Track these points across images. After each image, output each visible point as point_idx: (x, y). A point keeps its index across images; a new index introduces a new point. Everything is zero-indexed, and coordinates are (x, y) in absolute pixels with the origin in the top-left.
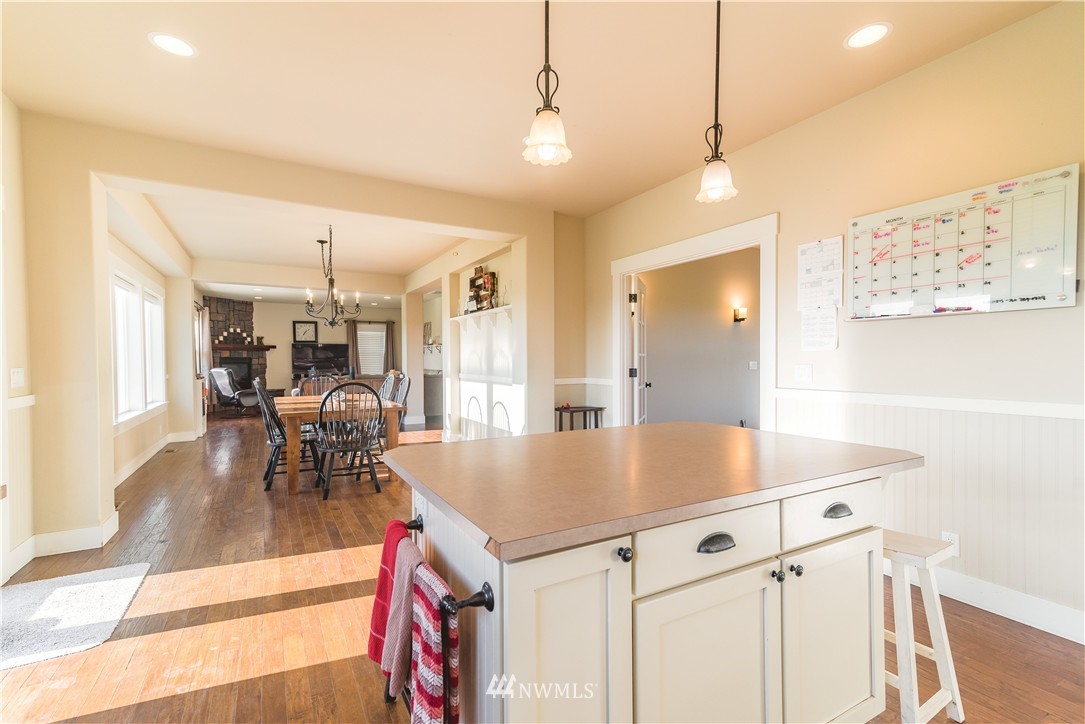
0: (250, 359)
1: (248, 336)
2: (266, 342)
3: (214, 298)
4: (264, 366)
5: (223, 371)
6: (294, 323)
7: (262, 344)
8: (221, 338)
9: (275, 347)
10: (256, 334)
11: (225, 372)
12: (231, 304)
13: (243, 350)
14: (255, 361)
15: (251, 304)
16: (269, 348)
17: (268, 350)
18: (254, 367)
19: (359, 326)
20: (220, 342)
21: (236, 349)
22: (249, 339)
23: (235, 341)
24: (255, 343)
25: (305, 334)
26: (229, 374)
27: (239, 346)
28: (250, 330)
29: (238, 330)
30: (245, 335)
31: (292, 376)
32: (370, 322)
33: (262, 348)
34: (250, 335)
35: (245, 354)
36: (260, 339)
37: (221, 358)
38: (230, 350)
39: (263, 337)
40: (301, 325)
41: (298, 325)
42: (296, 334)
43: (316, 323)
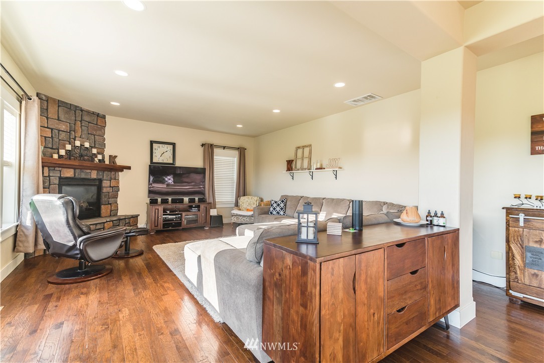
0: (100, 181)
1: (99, 153)
2: (119, 162)
3: (54, 100)
4: (116, 189)
5: (54, 199)
6: (152, 143)
7: (114, 163)
8: (62, 152)
9: (129, 168)
10: (108, 152)
11: (59, 203)
12: (78, 113)
13: (92, 168)
14: (106, 183)
15: (104, 117)
16: (122, 168)
17: (122, 171)
18: (105, 190)
19: (216, 150)
20: (60, 157)
21: (82, 168)
22: (100, 157)
23: (82, 158)
24: (107, 162)
25: (163, 156)
26: (67, 204)
27: (88, 164)
28: (102, 148)
29: (87, 145)
30: (94, 151)
31: (148, 201)
32: (224, 148)
33: (115, 168)
34: (102, 154)
35: (94, 175)
36: (112, 158)
38: (74, 168)
39: (116, 157)
40: (159, 145)
41: (155, 145)
42: (154, 155)
43: (174, 145)
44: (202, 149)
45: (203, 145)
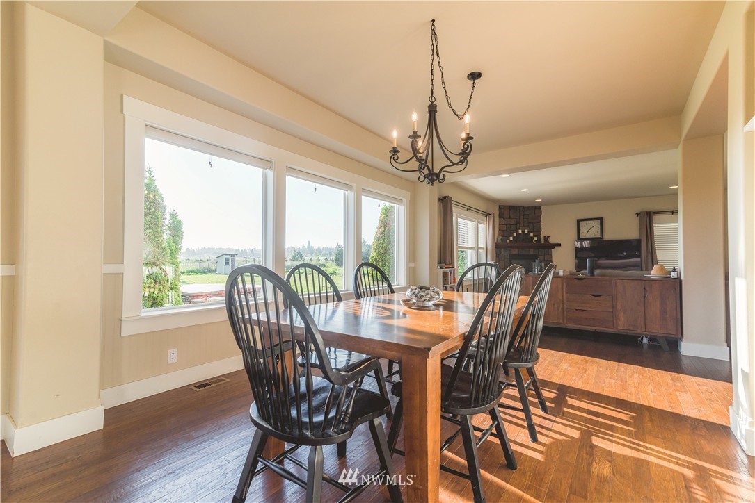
0: (536, 256)
1: (535, 236)
2: (552, 241)
3: (507, 206)
6: (579, 220)
7: (549, 242)
8: (511, 238)
9: (559, 245)
10: (543, 234)
12: (521, 210)
13: (530, 247)
14: (541, 258)
15: (540, 208)
17: (554, 247)
19: (655, 218)
20: (511, 241)
21: (524, 248)
22: (536, 239)
23: (524, 240)
24: (542, 242)
25: (590, 231)
27: (527, 244)
28: (538, 231)
29: (527, 232)
30: (532, 235)
33: (549, 246)
34: (539, 235)
35: (532, 252)
36: (546, 238)
37: (510, 255)
38: (519, 248)
39: (549, 237)
40: (585, 222)
41: (581, 223)
42: (581, 232)
43: (601, 219)
44: (636, 219)
45: (637, 214)
